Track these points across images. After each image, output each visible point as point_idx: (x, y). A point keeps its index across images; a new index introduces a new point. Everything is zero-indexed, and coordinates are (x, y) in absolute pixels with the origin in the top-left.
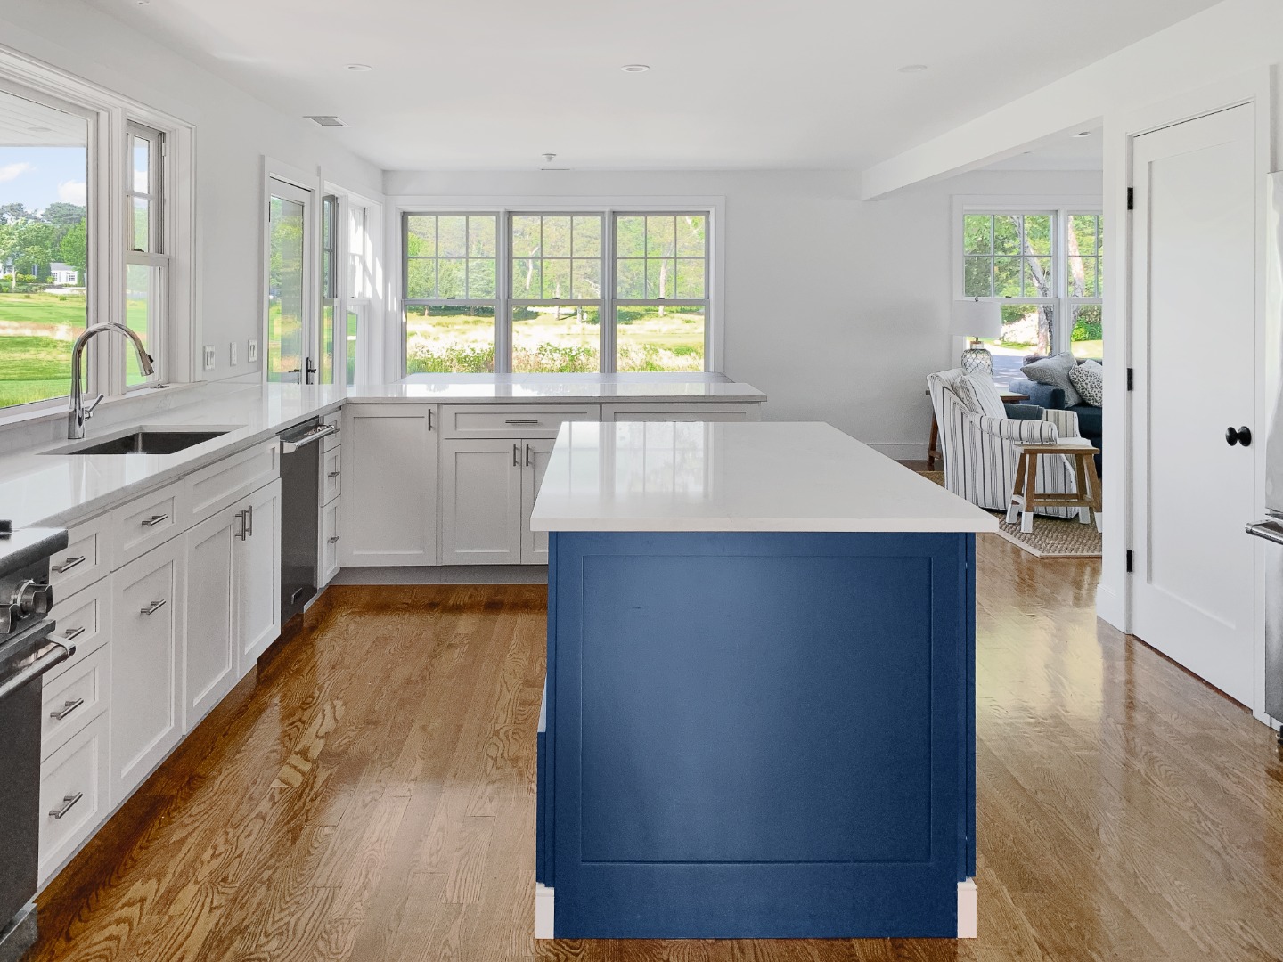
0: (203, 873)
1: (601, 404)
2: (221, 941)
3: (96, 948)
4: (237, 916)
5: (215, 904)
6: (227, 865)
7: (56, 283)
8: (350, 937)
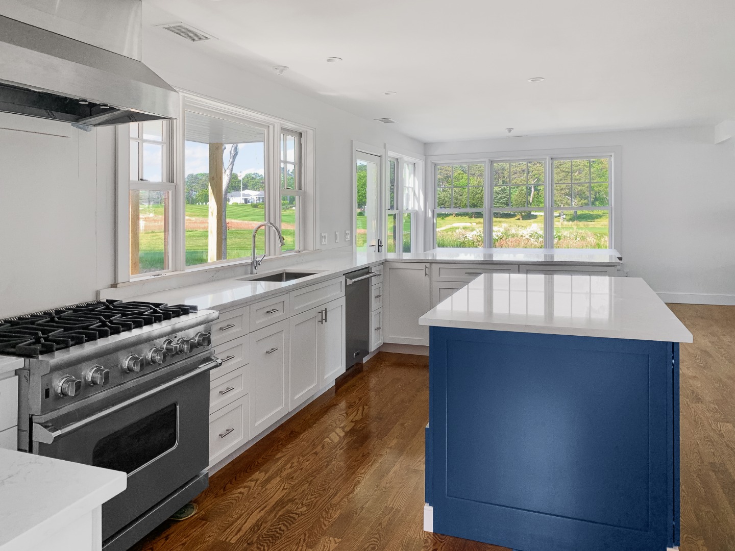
0: (284, 474)
1: (518, 265)
2: (283, 503)
3: (234, 496)
4: (293, 494)
5: (285, 487)
6: (295, 472)
8: (338, 513)
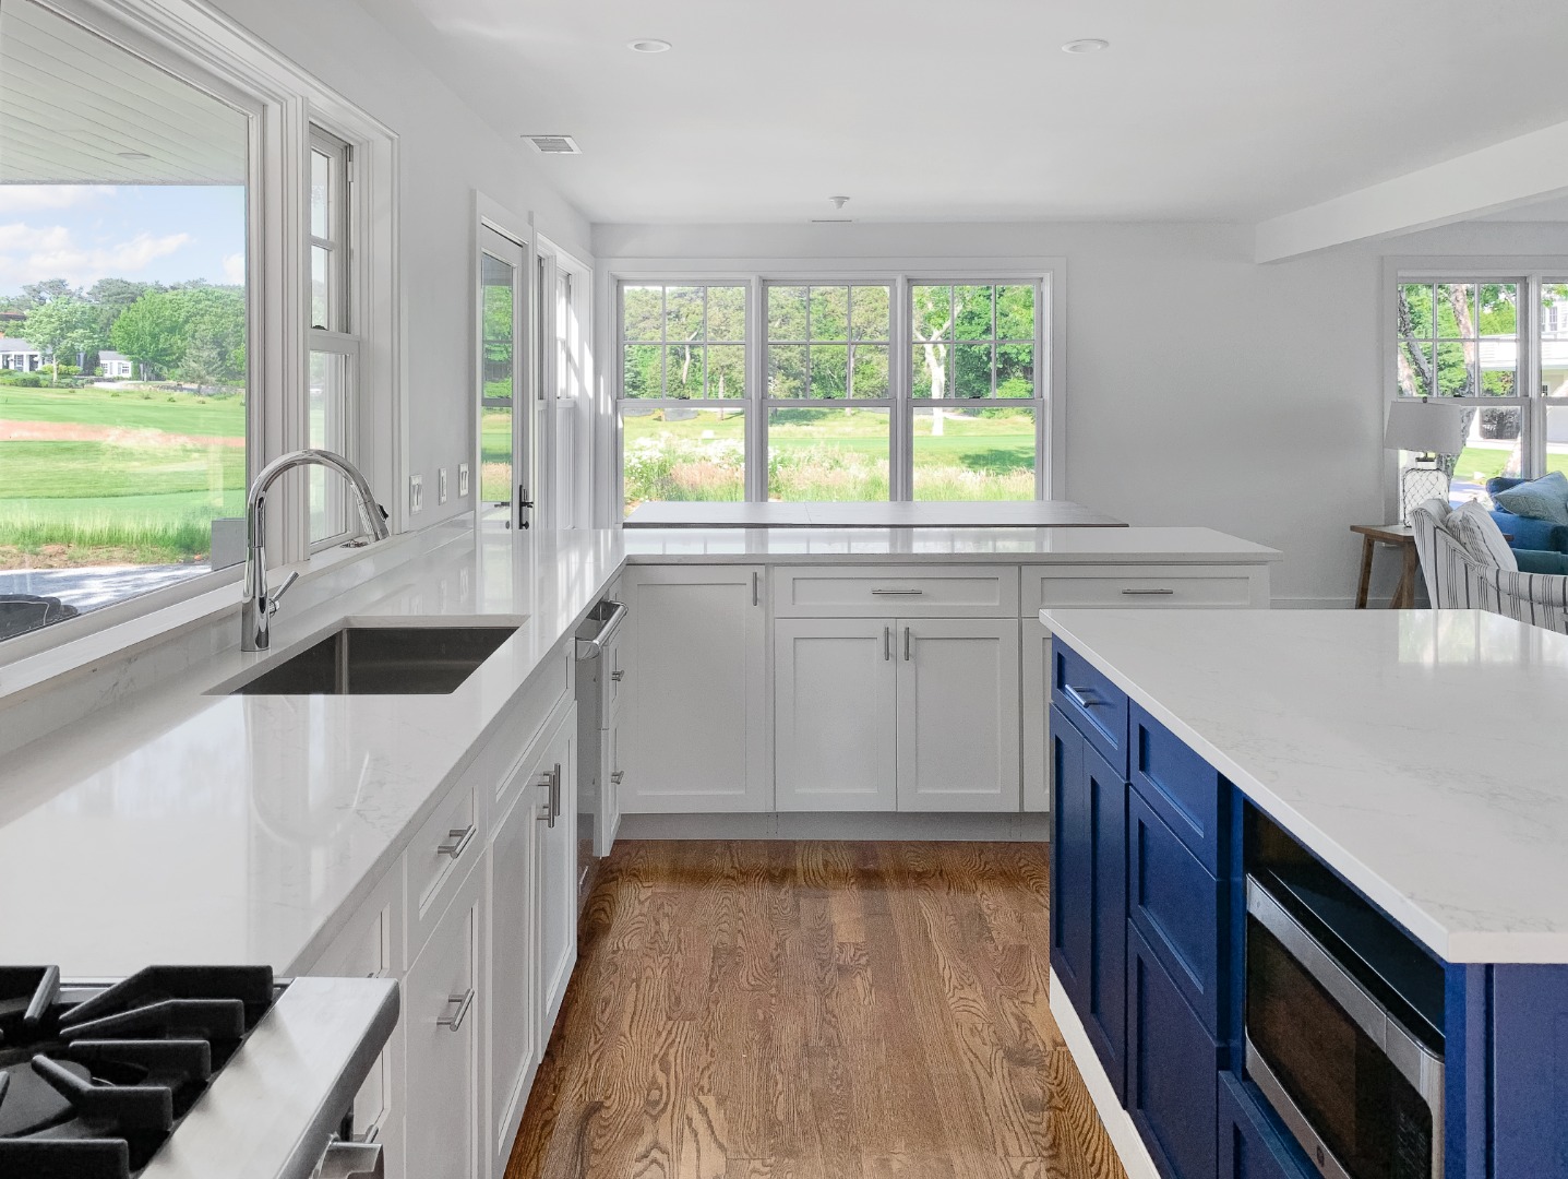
1: (1020, 565)
7: (107, 376)
